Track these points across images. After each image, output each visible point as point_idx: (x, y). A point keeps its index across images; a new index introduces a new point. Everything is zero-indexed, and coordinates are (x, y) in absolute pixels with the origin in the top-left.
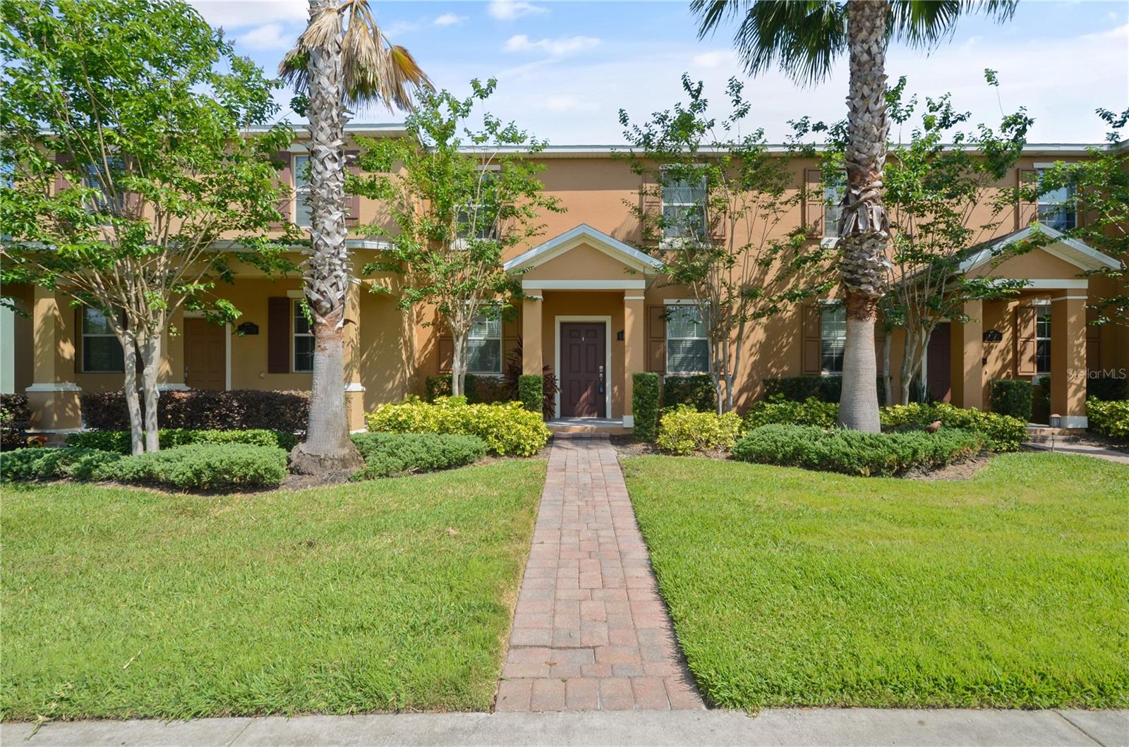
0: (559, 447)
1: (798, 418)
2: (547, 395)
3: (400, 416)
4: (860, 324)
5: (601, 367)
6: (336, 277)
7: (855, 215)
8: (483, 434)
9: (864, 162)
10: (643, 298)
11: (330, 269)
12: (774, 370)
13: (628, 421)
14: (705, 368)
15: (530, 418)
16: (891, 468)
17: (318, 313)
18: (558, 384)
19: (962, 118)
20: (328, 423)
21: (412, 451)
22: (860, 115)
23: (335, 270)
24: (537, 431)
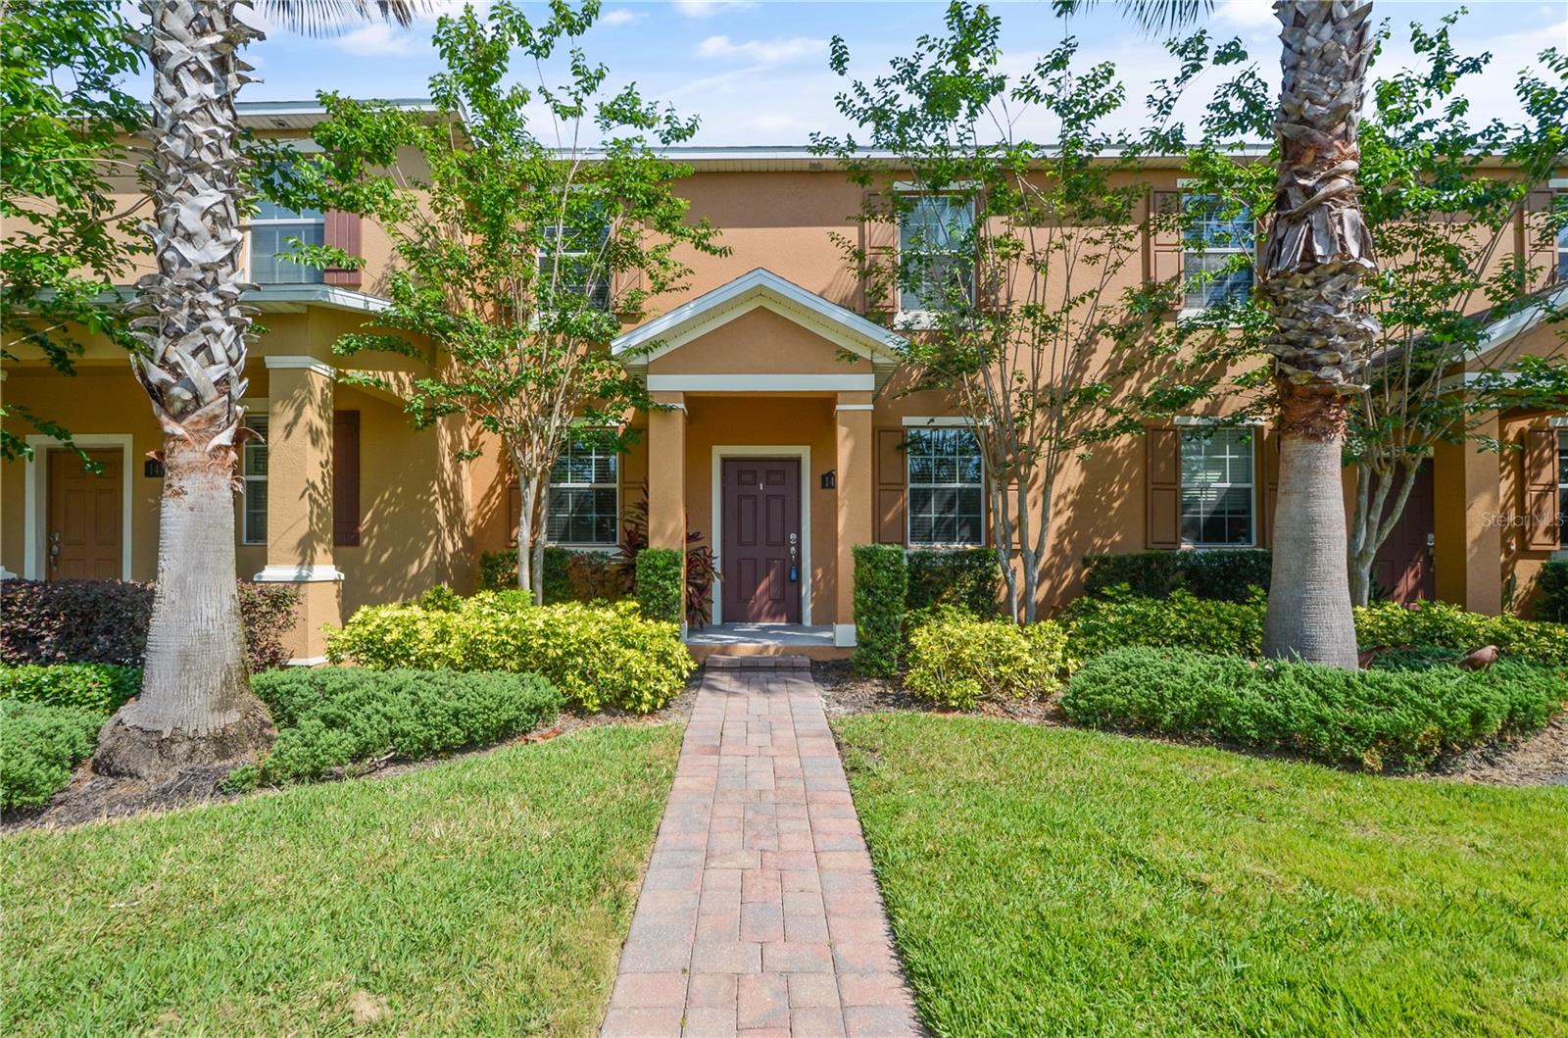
0: (712, 689)
1: (1174, 632)
2: (695, 585)
3: (389, 631)
4: (1315, 446)
5: (793, 536)
6: (206, 332)
7: (1304, 229)
8: (555, 671)
9: (1325, 122)
10: (871, 407)
11: (191, 315)
12: (1098, 541)
13: (845, 634)
14: (975, 537)
15: (652, 637)
16: (1424, 751)
17: (167, 412)
18: (717, 565)
19: (1474, 66)
20: (185, 657)
21: (385, 715)
22: (1312, 29)
23: (207, 319)
24: (665, 661)
